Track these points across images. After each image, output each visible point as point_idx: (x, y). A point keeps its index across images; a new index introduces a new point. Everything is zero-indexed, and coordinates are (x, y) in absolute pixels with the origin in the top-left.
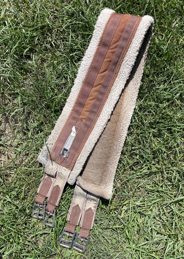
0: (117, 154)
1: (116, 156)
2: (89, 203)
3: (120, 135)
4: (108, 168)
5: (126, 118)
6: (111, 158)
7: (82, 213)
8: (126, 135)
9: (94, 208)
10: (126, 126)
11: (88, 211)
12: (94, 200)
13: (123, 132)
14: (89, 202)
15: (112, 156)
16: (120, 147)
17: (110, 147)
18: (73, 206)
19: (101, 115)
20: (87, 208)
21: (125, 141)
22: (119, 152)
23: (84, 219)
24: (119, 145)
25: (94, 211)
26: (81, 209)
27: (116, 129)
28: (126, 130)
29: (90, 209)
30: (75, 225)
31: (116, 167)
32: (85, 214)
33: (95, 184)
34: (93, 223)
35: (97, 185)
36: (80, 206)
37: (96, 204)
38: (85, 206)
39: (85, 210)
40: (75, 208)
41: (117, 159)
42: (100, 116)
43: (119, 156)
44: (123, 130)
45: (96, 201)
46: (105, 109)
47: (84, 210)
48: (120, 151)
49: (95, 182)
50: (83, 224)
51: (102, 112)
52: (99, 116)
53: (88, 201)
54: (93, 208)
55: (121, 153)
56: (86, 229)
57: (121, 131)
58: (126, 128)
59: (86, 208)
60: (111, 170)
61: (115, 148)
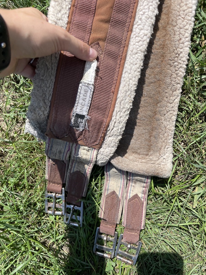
0: (175, 92)
1: (171, 98)
2: (132, 187)
3: (176, 51)
4: (158, 122)
5: (183, 14)
6: (164, 103)
7: (124, 205)
8: (187, 50)
9: (143, 195)
10: (187, 31)
11: (133, 201)
12: (141, 181)
13: (182, 45)
14: (133, 184)
15: (165, 99)
16: (179, 78)
17: (159, 80)
18: (106, 194)
19: (135, 26)
20: (131, 195)
21: (186, 63)
22: (178, 88)
23: (127, 213)
24: (177, 74)
25: (143, 200)
26: (120, 197)
27: (167, 42)
28: (187, 39)
29: (136, 196)
30: (114, 224)
31: (174, 118)
32: (128, 205)
33: (139, 154)
34: (143, 218)
35: (143, 154)
36: (118, 193)
37: (145, 187)
38: (127, 192)
39: (128, 198)
40: (110, 196)
41: (175, 102)
42: (134, 30)
43: (178, 96)
44: (181, 41)
45: (144, 183)
46: (141, 13)
47: (126, 198)
48: (179, 86)
49: (139, 151)
50: (127, 222)
51: (137, 20)
52: (132, 31)
53: (131, 184)
54: (140, 195)
55: (181, 91)
56: (133, 229)
57: (177, 42)
58: (187, 35)
59: (129, 194)
60: (166, 125)
61: (168, 80)
